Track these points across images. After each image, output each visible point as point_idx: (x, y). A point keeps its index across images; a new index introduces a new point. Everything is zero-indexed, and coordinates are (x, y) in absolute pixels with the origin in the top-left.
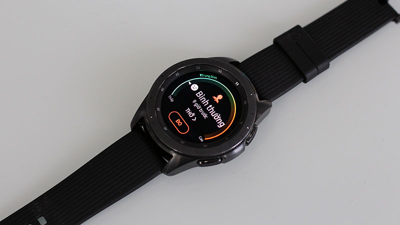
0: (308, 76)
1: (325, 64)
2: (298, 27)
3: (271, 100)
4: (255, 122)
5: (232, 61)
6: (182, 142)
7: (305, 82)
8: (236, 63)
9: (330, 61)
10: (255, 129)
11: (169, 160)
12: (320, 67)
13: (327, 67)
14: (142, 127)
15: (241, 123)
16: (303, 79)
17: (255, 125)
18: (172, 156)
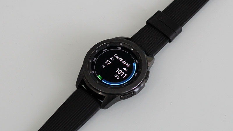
0: (171, 38)
1: (179, 29)
2: (159, 12)
3: (153, 55)
4: (147, 68)
7: (170, 42)
8: (128, 39)
9: (182, 27)
12: (177, 31)
13: (181, 31)
16: (168, 41)
17: (148, 70)
18: (105, 97)
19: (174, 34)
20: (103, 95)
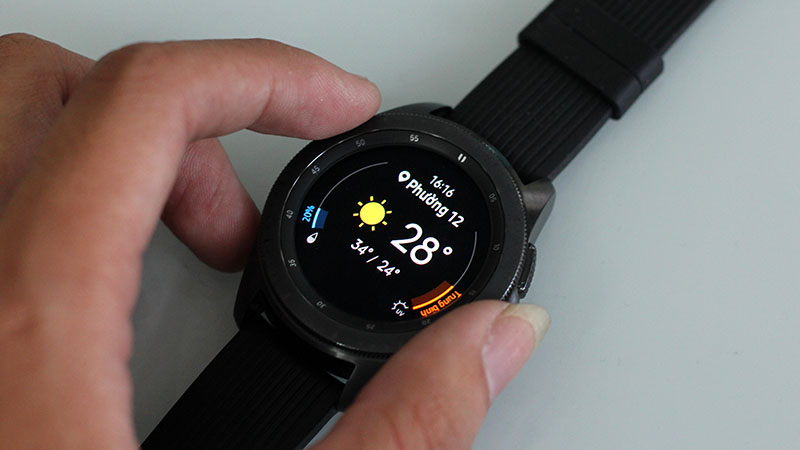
0: (620, 101)
1: (653, 63)
3: (549, 177)
4: (528, 237)
5: (434, 109)
6: (368, 326)
7: (617, 114)
8: (444, 112)
9: (663, 53)
10: (531, 256)
11: (347, 378)
12: (643, 74)
13: (659, 70)
14: (263, 315)
15: (497, 247)
16: (609, 112)
17: (530, 245)
18: (353, 366)
19: (634, 84)
20: (351, 359)
